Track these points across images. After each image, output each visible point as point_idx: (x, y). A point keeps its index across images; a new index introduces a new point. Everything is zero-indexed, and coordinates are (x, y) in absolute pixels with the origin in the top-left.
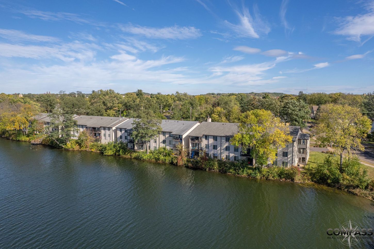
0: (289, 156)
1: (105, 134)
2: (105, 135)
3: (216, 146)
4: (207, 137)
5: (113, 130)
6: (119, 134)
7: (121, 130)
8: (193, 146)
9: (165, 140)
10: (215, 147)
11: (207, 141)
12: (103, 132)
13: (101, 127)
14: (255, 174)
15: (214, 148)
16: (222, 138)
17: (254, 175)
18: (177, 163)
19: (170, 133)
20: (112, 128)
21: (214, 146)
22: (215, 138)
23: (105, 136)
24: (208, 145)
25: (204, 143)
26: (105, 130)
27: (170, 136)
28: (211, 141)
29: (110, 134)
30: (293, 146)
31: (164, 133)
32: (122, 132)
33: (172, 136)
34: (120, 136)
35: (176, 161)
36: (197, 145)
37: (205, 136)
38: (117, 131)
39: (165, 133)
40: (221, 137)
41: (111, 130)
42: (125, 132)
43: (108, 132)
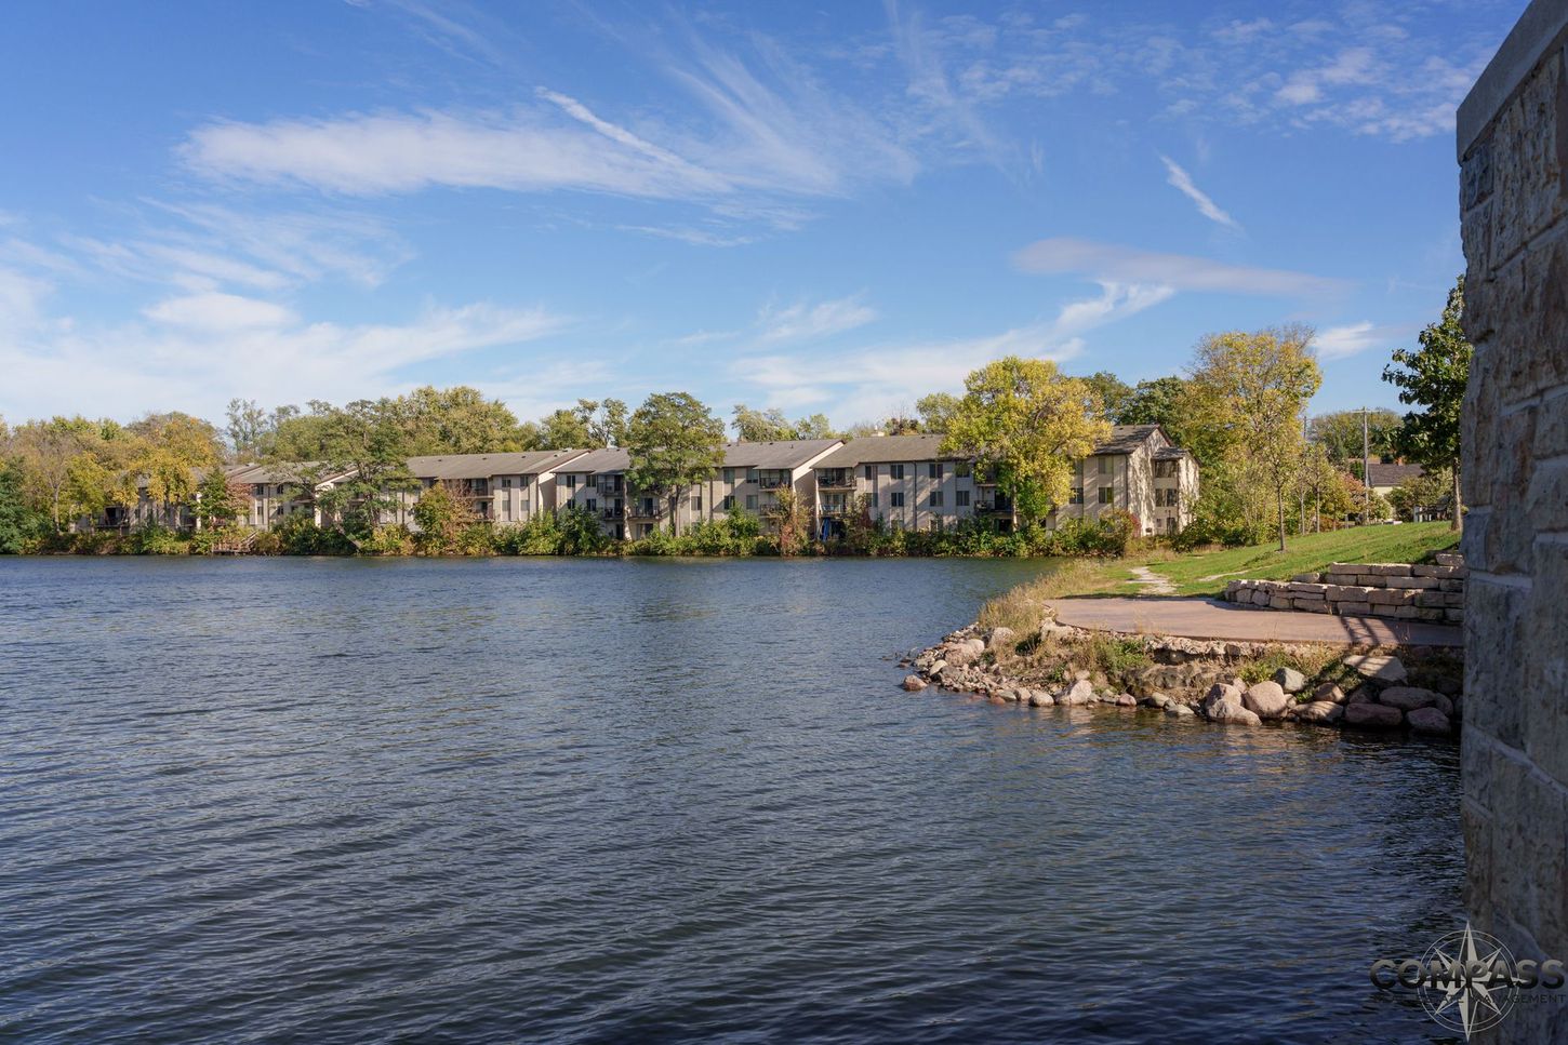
0: (1116, 499)
1: (509, 501)
2: (508, 506)
3: (901, 495)
4: (870, 470)
5: (540, 482)
6: (564, 494)
7: (571, 479)
8: (826, 505)
9: (733, 497)
10: (897, 500)
11: (871, 482)
12: (499, 496)
13: (492, 478)
14: (1014, 544)
15: (894, 504)
16: (919, 466)
17: (1011, 546)
18: (779, 545)
19: (749, 468)
20: (537, 475)
21: (894, 495)
22: (897, 469)
23: (509, 510)
24: (876, 495)
25: (863, 486)
26: (510, 486)
27: (749, 481)
28: (885, 480)
29: (528, 501)
30: (1127, 468)
31: (728, 473)
32: (574, 486)
33: (755, 481)
34: (569, 501)
35: (777, 540)
36: (841, 496)
37: (863, 468)
38: (558, 487)
39: (731, 473)
40: (915, 462)
41: (533, 486)
42: (588, 485)
43: (518, 495)
